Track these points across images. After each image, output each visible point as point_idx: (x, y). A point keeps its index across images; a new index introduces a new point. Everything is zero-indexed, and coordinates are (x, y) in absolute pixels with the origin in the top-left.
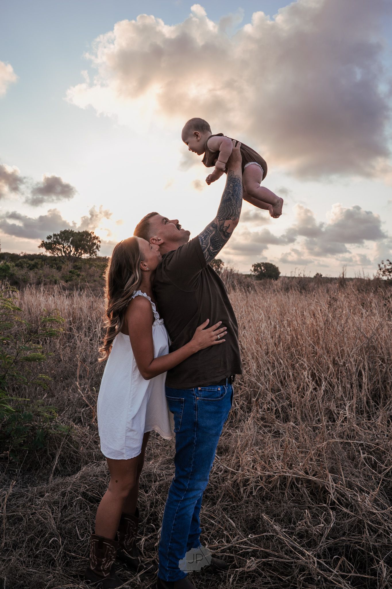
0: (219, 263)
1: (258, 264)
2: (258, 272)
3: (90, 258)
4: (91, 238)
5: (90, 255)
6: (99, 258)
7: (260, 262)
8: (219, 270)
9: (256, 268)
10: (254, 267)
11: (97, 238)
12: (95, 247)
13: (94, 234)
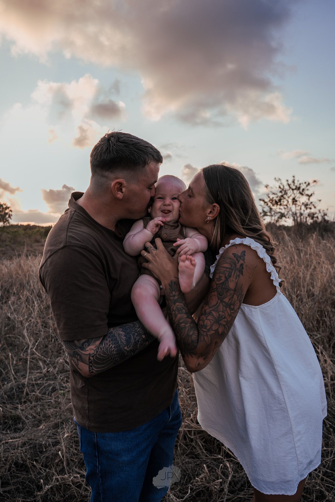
3: (4, 227)
4: (3, 208)
5: (4, 224)
6: (12, 226)
11: (8, 208)
12: (7, 216)
13: (6, 205)
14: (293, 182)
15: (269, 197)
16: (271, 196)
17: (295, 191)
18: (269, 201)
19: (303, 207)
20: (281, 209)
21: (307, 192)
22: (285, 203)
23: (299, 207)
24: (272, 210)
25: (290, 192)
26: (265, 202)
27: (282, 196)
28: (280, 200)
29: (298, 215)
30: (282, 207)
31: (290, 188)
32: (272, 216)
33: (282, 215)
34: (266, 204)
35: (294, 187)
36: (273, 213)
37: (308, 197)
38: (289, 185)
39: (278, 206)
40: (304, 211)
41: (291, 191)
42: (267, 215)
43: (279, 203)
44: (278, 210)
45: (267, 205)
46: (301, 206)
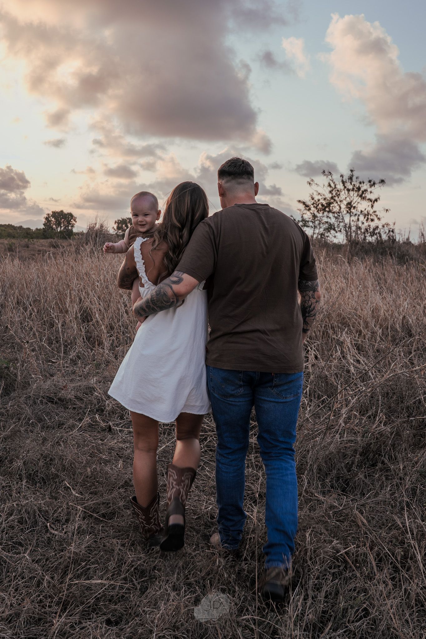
0: (69, 218)
1: (123, 219)
2: (122, 231)
7: (125, 218)
8: (70, 228)
9: (120, 225)
10: (117, 224)
14: (351, 178)
15: (313, 199)
16: (316, 197)
17: (351, 193)
18: (313, 204)
19: (362, 218)
20: (330, 218)
21: (368, 196)
22: (336, 209)
23: (356, 217)
24: (316, 219)
25: (343, 195)
26: (307, 206)
27: (332, 198)
28: (329, 204)
29: (354, 228)
30: (331, 215)
31: (345, 187)
32: (315, 227)
33: (331, 227)
34: (307, 208)
35: (351, 187)
36: (317, 222)
37: (370, 203)
38: (343, 182)
39: (326, 213)
40: (363, 223)
41: (346, 192)
42: (308, 226)
43: (327, 209)
44: (325, 219)
45: (310, 209)
46: (359, 216)
